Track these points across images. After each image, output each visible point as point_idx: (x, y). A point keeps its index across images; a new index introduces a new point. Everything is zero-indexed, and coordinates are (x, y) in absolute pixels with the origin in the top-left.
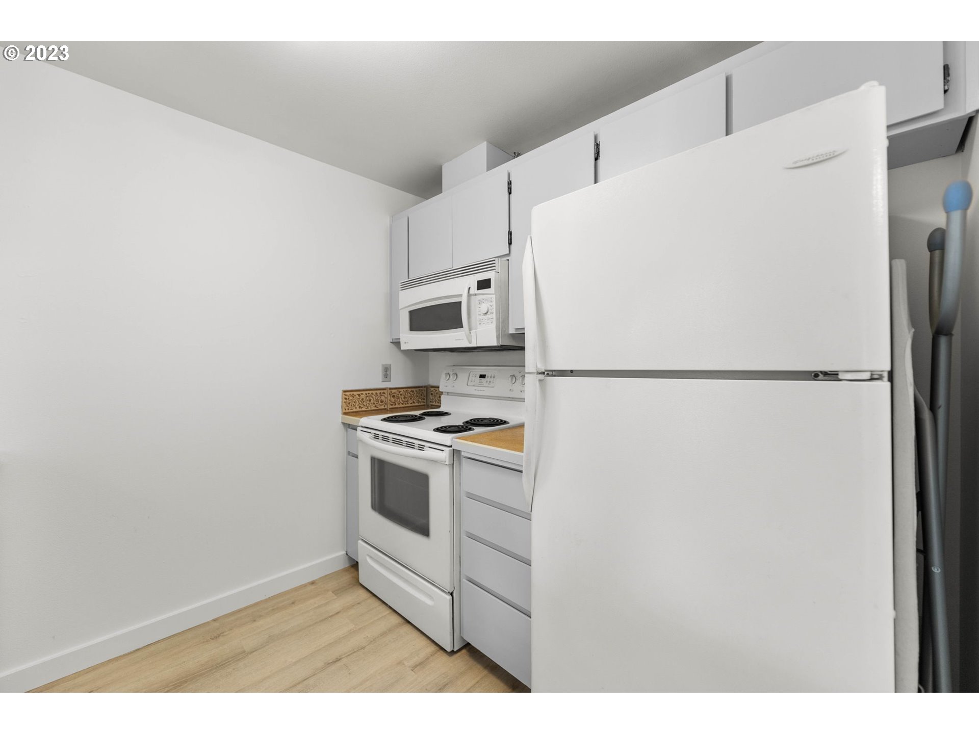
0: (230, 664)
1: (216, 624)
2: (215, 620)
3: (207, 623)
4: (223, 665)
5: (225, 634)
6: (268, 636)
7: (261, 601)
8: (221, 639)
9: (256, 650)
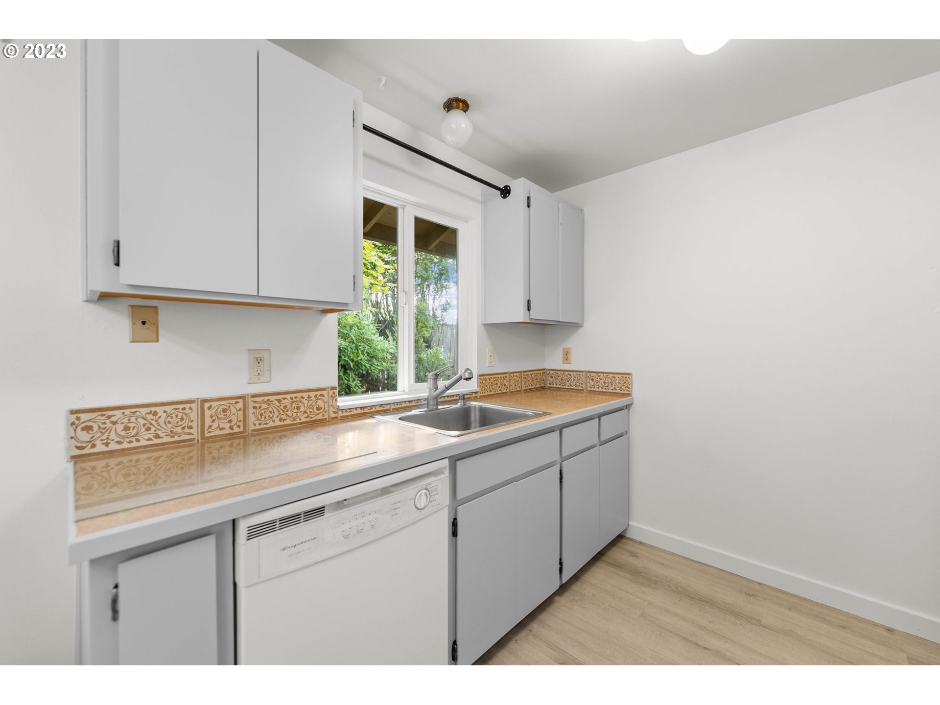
0: (741, 619)
1: (758, 587)
2: (759, 584)
3: (753, 581)
4: (736, 615)
5: (758, 598)
6: (790, 629)
7: (811, 601)
8: (752, 599)
9: (769, 629)
